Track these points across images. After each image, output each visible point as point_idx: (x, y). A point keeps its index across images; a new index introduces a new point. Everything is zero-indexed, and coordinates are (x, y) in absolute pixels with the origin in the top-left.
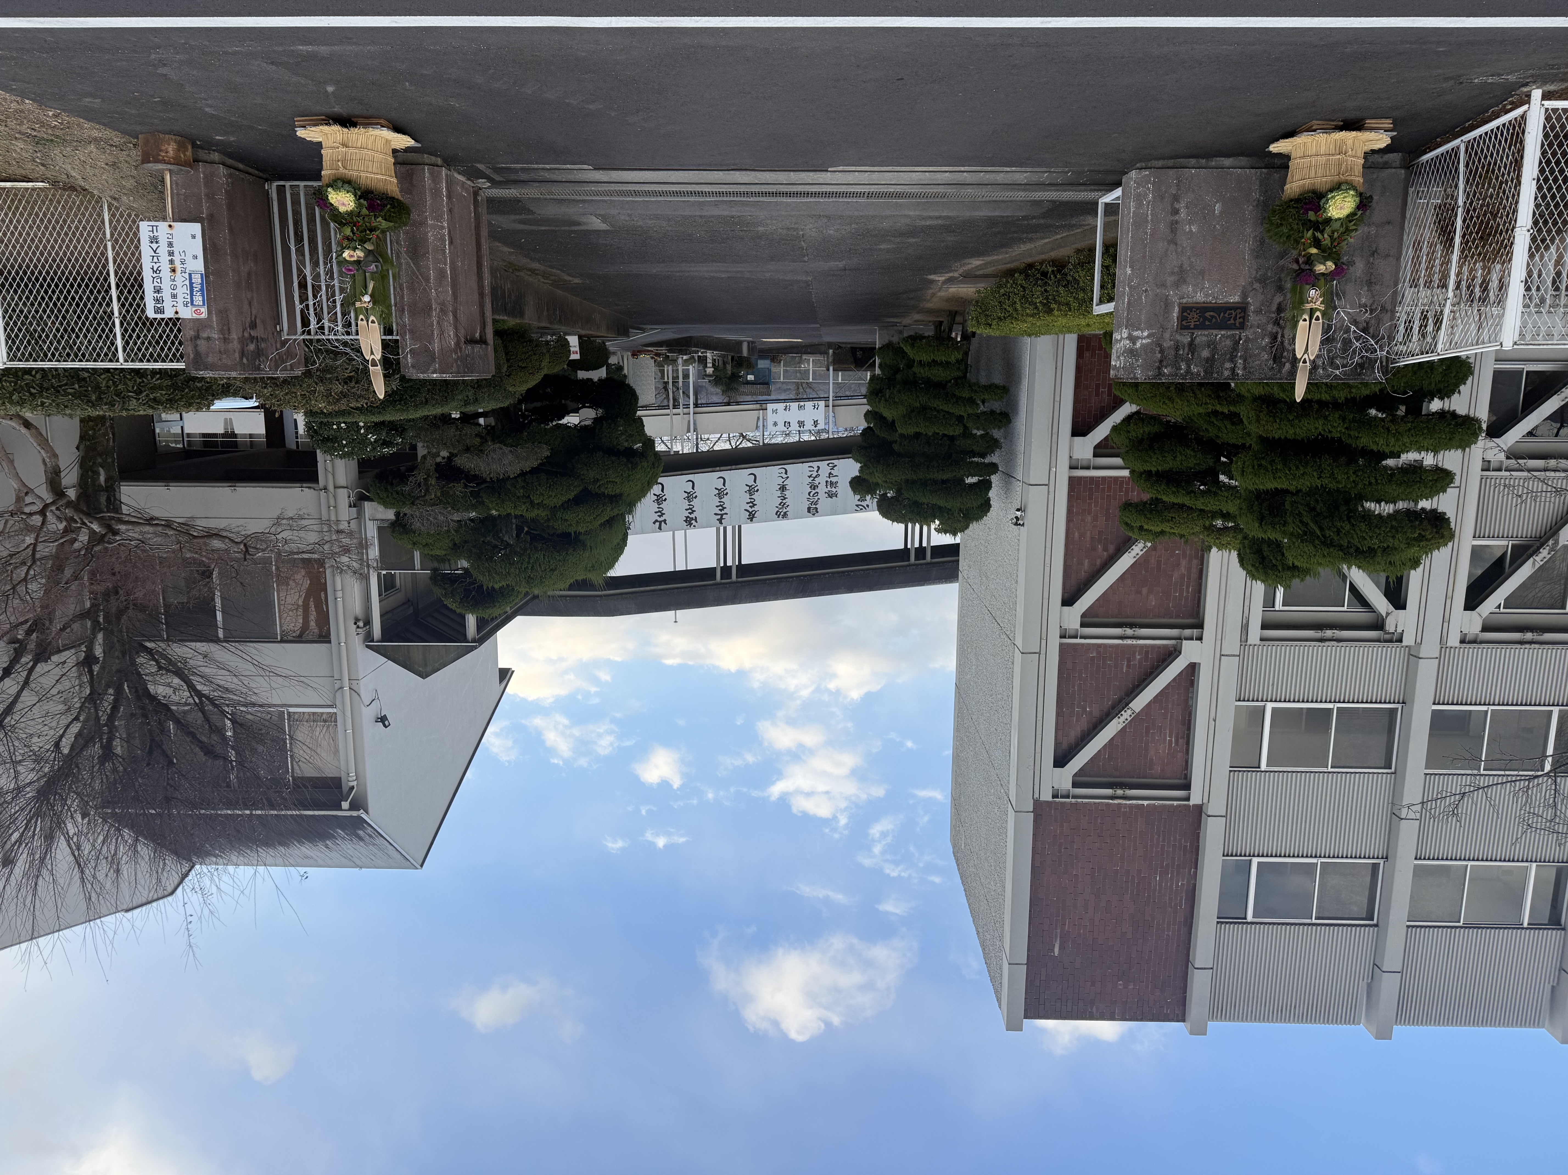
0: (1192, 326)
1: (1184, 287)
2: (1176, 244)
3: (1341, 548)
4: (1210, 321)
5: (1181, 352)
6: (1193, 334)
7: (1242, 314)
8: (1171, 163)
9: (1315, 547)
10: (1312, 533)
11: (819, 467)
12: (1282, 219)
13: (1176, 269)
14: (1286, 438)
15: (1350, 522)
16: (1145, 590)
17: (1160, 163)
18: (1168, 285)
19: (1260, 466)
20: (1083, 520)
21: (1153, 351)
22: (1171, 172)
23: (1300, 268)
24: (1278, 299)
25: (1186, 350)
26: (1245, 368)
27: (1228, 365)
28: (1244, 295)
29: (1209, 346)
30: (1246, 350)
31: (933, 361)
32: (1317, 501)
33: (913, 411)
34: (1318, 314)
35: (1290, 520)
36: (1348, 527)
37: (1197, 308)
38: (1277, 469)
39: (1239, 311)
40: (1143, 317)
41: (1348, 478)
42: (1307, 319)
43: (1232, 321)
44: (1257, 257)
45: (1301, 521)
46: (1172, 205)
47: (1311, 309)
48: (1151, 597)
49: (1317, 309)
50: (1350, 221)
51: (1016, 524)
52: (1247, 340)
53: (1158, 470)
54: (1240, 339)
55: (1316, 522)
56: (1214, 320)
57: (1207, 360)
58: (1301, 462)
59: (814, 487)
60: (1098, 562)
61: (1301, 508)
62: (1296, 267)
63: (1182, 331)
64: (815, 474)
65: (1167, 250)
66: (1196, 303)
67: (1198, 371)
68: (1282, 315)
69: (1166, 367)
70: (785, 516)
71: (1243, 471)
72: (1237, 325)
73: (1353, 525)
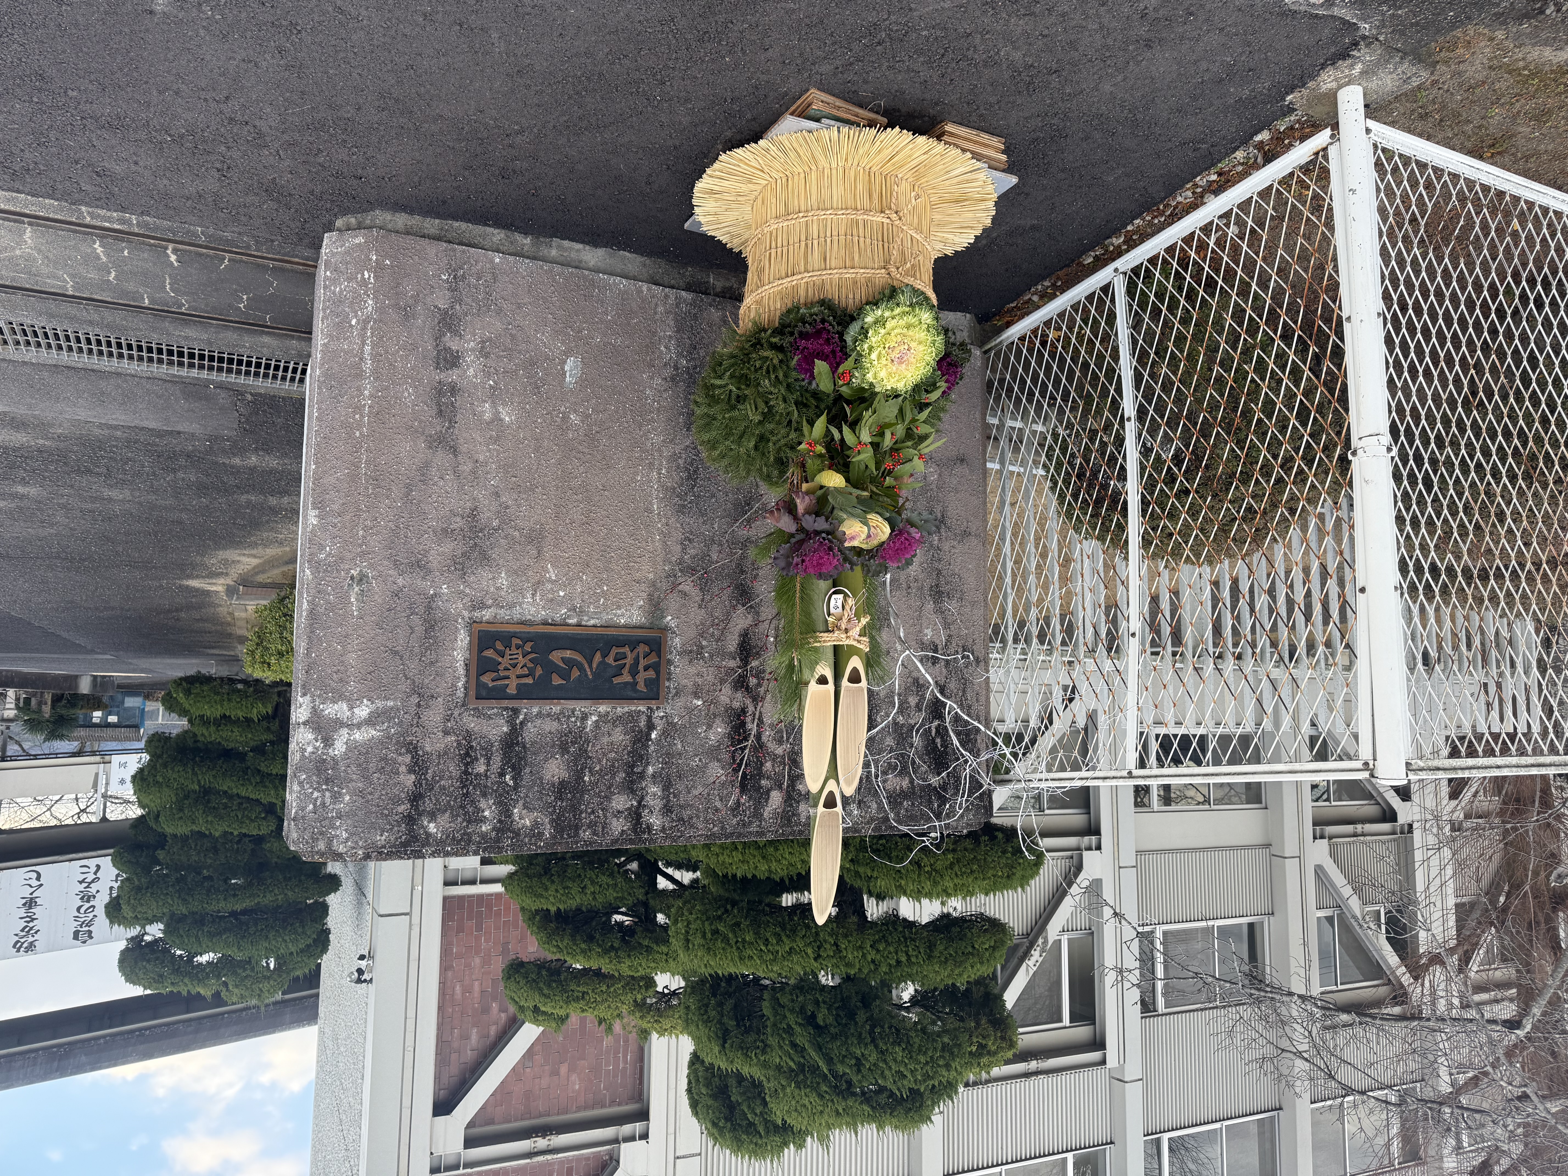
0: (512, 690)
1: (485, 574)
2: (455, 451)
3: (866, 1097)
4: (565, 675)
5: (481, 768)
6: (516, 711)
7: (653, 659)
8: (432, 225)
9: (821, 1097)
10: (815, 1069)
11: (98, 867)
12: (743, 380)
13: (458, 523)
14: (754, 876)
15: (876, 1047)
16: (564, 1069)
17: (401, 220)
18: (435, 564)
19: (716, 932)
20: (467, 965)
21: (387, 767)
22: (433, 249)
23: (801, 530)
24: (741, 620)
25: (497, 760)
26: (667, 810)
27: (621, 802)
28: (656, 607)
29: (564, 749)
30: (668, 757)
31: (224, 717)
32: (817, 1003)
33: (186, 797)
34: (855, 662)
35: (773, 1041)
36: (873, 1058)
37: (527, 638)
38: (744, 940)
39: (642, 649)
40: (352, 658)
41: (864, 955)
42: (829, 675)
43: (626, 678)
44: (681, 510)
45: (794, 1045)
46: (438, 338)
47: (836, 648)
48: (574, 1077)
49: (853, 651)
50: (922, 407)
51: (359, 981)
52: (670, 729)
53: (559, 909)
54: (651, 727)
55: (819, 1048)
56: (575, 673)
57: (561, 788)
58: (784, 929)
59: (87, 898)
60: (493, 1031)
61: (791, 1019)
62: (786, 524)
63: (482, 704)
64: (90, 877)
65: (427, 465)
66: (522, 623)
67: (535, 824)
68: (754, 663)
69: (433, 817)
70: (31, 947)
71: (688, 941)
72: (641, 687)
73: (882, 1052)
